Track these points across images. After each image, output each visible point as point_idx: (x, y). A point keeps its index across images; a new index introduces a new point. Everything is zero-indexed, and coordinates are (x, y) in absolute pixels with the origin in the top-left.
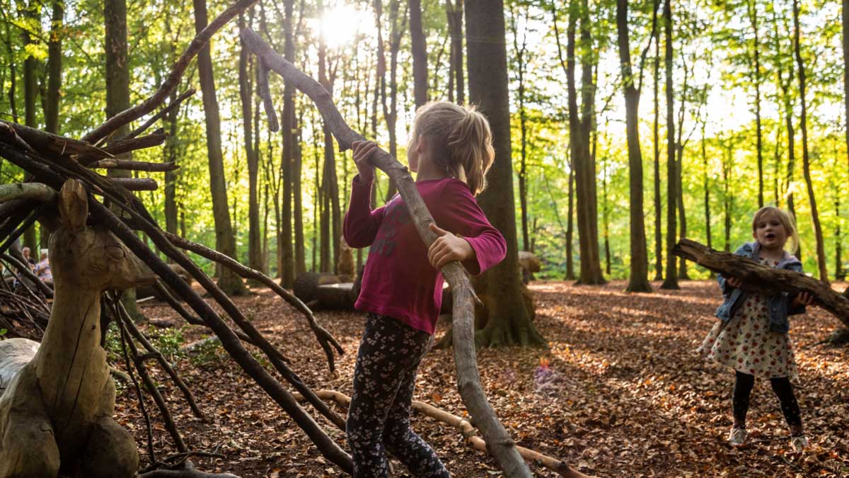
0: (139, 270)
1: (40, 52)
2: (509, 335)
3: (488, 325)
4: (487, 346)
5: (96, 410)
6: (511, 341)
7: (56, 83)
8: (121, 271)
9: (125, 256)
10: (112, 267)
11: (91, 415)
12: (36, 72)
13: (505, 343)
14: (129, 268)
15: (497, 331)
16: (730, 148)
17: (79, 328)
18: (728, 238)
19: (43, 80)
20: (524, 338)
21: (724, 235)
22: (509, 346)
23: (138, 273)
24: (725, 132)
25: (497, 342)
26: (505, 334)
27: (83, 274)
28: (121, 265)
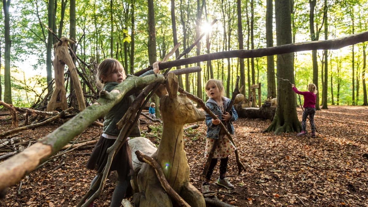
0: (199, 115)
1: (129, 40)
2: (293, 128)
3: (284, 125)
4: (285, 132)
5: (184, 180)
6: (293, 131)
7: (133, 48)
8: (192, 115)
9: (193, 108)
10: (188, 114)
11: (182, 183)
12: (127, 46)
13: (291, 131)
14: (195, 114)
15: (288, 127)
16: (340, 62)
17: (175, 142)
18: (338, 92)
19: (129, 48)
20: (299, 129)
21: (337, 91)
22: (293, 132)
23: (198, 116)
24: (339, 57)
25: (289, 131)
26: (291, 128)
27: (176, 117)
28: (192, 112)
